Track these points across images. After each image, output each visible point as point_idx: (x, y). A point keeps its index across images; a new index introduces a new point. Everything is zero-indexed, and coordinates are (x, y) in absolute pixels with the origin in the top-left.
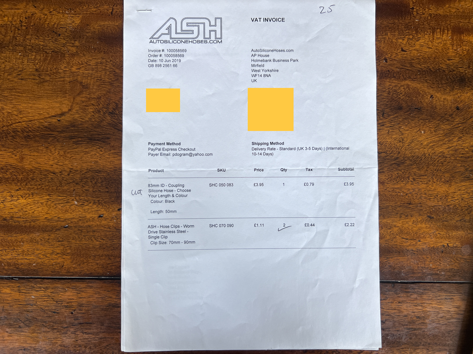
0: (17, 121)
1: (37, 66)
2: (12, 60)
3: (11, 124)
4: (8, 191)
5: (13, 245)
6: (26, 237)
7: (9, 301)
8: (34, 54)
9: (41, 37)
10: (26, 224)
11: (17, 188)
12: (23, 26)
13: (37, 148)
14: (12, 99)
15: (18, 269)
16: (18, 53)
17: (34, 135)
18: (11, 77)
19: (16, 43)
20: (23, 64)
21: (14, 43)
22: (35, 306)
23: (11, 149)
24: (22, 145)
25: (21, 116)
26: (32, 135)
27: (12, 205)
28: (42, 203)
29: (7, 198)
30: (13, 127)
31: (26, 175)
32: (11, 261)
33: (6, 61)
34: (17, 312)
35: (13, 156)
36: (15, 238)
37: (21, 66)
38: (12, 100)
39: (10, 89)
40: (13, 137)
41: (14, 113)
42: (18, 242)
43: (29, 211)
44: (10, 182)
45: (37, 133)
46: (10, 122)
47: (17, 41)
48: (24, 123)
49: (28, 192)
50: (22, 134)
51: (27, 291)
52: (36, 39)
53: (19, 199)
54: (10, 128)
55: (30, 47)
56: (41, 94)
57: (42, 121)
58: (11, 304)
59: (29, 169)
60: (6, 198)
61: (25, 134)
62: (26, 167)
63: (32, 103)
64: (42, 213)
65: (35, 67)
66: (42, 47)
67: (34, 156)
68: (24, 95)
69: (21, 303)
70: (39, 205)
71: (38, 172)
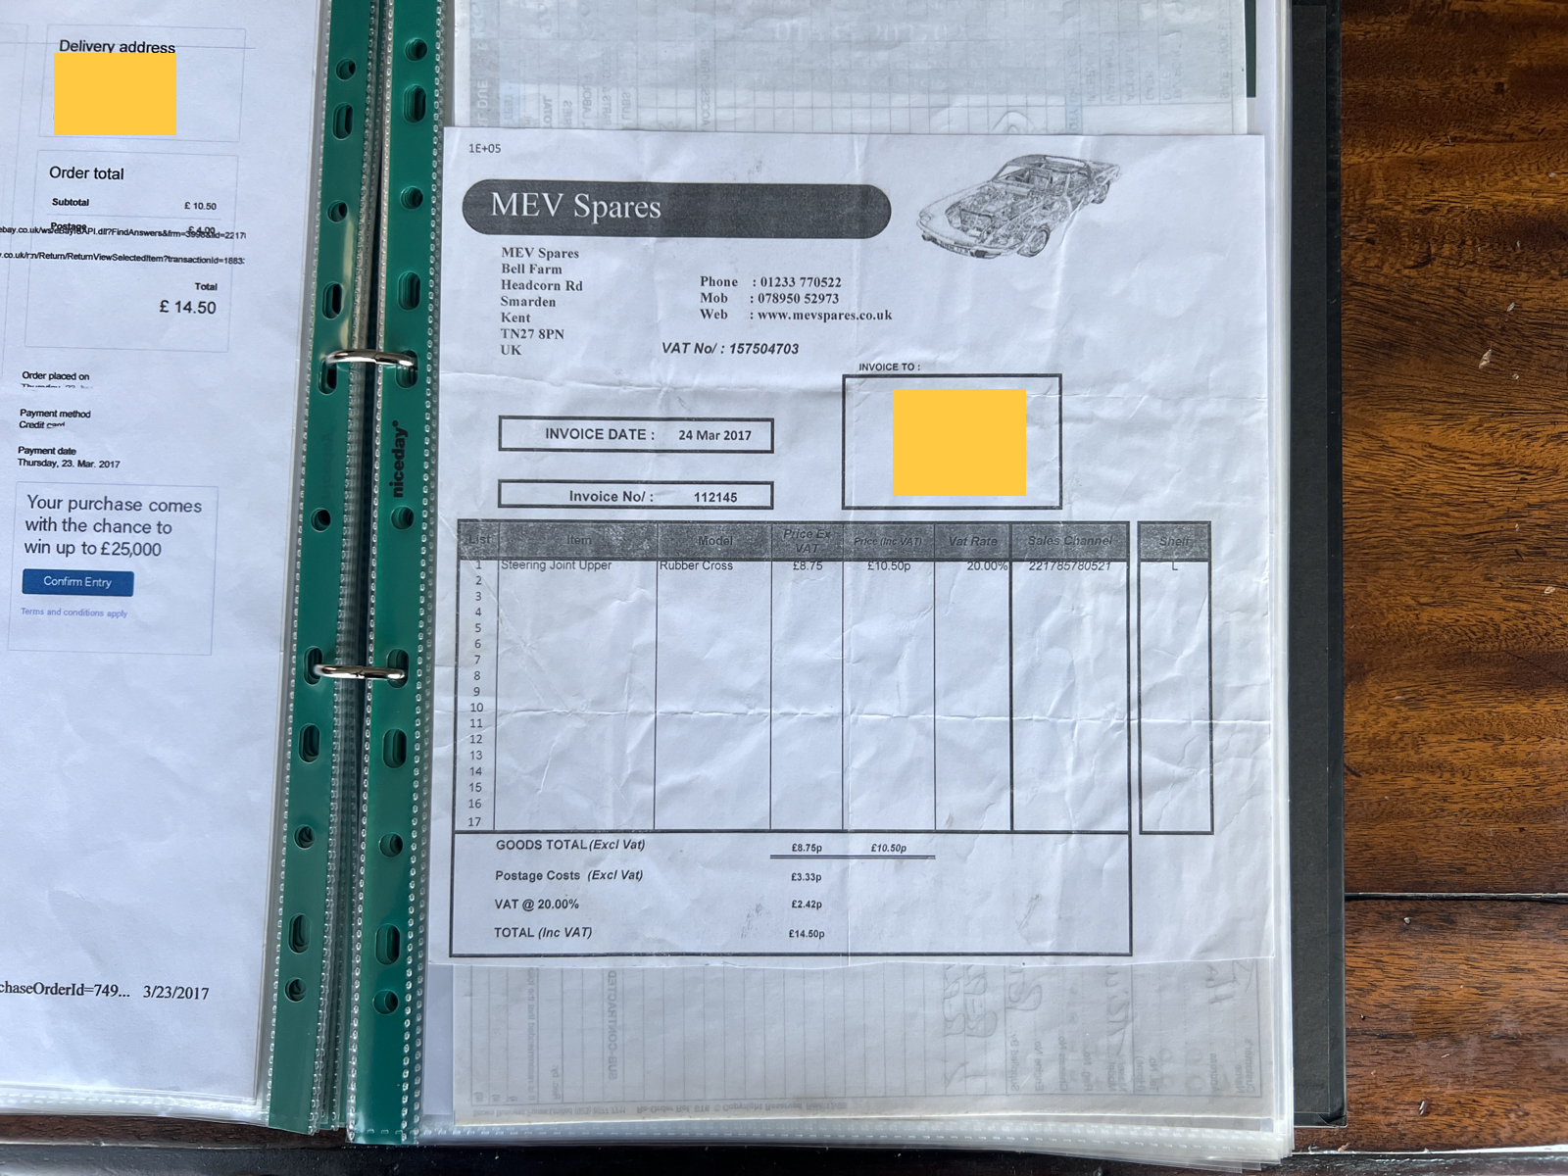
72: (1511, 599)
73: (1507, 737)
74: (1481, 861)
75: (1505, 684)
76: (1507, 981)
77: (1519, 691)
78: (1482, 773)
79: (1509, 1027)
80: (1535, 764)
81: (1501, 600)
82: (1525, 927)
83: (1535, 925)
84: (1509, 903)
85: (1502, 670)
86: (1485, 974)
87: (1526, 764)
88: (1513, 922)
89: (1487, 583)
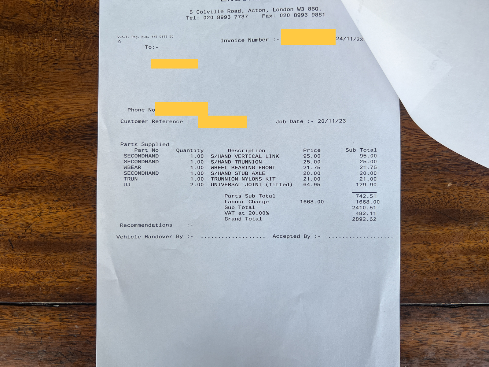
0: (55, 119)
1: (77, 53)
2: (46, 47)
3: (48, 123)
4: (45, 202)
5: (53, 266)
6: (68, 256)
7: (48, 332)
8: (73, 39)
9: (80, 19)
10: (67, 241)
11: (56, 198)
12: (59, 6)
13: (77, 151)
14: (46, 93)
15: (58, 293)
16: (53, 38)
17: (74, 136)
18: (46, 67)
19: (51, 26)
20: (60, 51)
21: (48, 27)
22: (79, 338)
23: (48, 153)
24: (60, 147)
25: (59, 113)
26: (72, 135)
27: (50, 218)
28: (85, 216)
29: (45, 210)
30: (50, 126)
31: (65, 183)
32: (51, 284)
33: (40, 48)
34: (58, 344)
35: (51, 161)
36: (55, 257)
37: (58, 54)
38: (48, 94)
39: (45, 82)
40: (50, 138)
41: (51, 110)
42: (58, 262)
43: (70, 226)
44: (47, 191)
45: (77, 133)
46: (46, 120)
47: (52, 23)
48: (63, 121)
49: (69, 202)
50: (61, 134)
51: (69, 320)
52: (75, 21)
53: (59, 211)
54: (47, 128)
55: (68, 31)
56: (81, 87)
57: (83, 118)
58: (51, 336)
59: (70, 176)
60: (43, 211)
61: (64, 134)
62: (65, 173)
63: (71, 97)
64: (85, 227)
65: (74, 55)
66: (81, 30)
67: (75, 160)
68: (62, 88)
69: (63, 334)
70: (82, 218)
71: (80, 179)
72: (435, 188)
73: (432, 242)
74: (421, 291)
75: (431, 222)
76: (430, 338)
77: (437, 224)
78: (422, 257)
79: (431, 355)
80: (443, 253)
81: (431, 189)
82: (438, 317)
83: (442, 316)
84: (432, 307)
85: (431, 216)
86: (422, 335)
87: (439, 253)
88: (433, 315)
89: (426, 182)
